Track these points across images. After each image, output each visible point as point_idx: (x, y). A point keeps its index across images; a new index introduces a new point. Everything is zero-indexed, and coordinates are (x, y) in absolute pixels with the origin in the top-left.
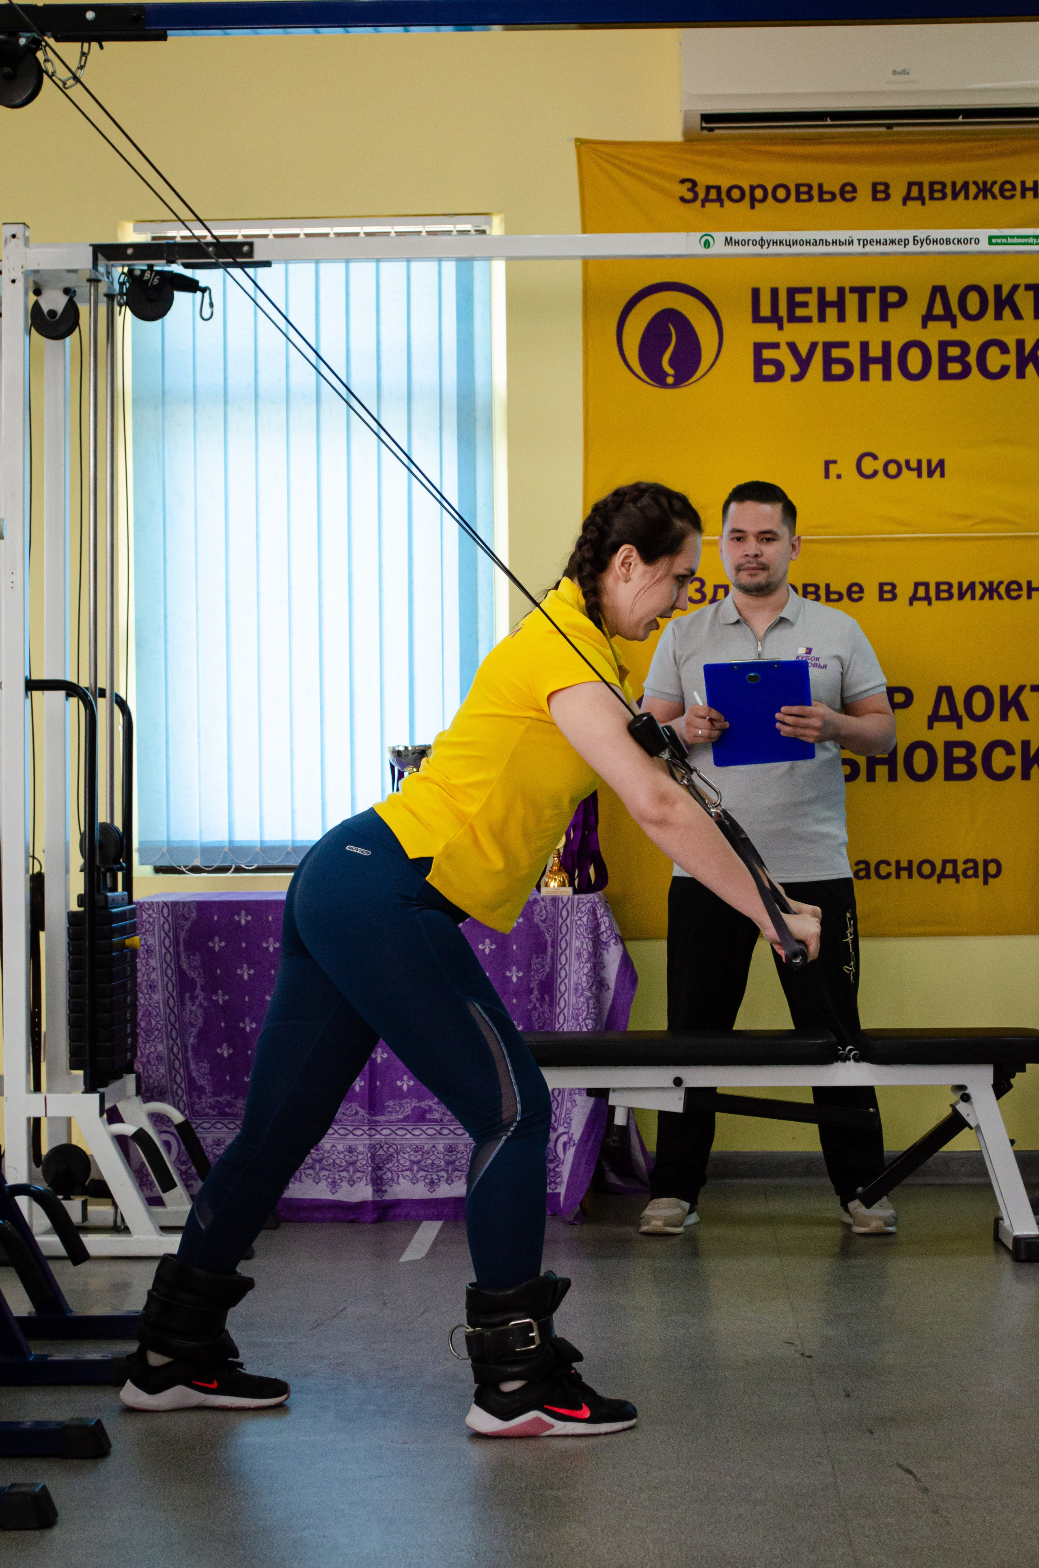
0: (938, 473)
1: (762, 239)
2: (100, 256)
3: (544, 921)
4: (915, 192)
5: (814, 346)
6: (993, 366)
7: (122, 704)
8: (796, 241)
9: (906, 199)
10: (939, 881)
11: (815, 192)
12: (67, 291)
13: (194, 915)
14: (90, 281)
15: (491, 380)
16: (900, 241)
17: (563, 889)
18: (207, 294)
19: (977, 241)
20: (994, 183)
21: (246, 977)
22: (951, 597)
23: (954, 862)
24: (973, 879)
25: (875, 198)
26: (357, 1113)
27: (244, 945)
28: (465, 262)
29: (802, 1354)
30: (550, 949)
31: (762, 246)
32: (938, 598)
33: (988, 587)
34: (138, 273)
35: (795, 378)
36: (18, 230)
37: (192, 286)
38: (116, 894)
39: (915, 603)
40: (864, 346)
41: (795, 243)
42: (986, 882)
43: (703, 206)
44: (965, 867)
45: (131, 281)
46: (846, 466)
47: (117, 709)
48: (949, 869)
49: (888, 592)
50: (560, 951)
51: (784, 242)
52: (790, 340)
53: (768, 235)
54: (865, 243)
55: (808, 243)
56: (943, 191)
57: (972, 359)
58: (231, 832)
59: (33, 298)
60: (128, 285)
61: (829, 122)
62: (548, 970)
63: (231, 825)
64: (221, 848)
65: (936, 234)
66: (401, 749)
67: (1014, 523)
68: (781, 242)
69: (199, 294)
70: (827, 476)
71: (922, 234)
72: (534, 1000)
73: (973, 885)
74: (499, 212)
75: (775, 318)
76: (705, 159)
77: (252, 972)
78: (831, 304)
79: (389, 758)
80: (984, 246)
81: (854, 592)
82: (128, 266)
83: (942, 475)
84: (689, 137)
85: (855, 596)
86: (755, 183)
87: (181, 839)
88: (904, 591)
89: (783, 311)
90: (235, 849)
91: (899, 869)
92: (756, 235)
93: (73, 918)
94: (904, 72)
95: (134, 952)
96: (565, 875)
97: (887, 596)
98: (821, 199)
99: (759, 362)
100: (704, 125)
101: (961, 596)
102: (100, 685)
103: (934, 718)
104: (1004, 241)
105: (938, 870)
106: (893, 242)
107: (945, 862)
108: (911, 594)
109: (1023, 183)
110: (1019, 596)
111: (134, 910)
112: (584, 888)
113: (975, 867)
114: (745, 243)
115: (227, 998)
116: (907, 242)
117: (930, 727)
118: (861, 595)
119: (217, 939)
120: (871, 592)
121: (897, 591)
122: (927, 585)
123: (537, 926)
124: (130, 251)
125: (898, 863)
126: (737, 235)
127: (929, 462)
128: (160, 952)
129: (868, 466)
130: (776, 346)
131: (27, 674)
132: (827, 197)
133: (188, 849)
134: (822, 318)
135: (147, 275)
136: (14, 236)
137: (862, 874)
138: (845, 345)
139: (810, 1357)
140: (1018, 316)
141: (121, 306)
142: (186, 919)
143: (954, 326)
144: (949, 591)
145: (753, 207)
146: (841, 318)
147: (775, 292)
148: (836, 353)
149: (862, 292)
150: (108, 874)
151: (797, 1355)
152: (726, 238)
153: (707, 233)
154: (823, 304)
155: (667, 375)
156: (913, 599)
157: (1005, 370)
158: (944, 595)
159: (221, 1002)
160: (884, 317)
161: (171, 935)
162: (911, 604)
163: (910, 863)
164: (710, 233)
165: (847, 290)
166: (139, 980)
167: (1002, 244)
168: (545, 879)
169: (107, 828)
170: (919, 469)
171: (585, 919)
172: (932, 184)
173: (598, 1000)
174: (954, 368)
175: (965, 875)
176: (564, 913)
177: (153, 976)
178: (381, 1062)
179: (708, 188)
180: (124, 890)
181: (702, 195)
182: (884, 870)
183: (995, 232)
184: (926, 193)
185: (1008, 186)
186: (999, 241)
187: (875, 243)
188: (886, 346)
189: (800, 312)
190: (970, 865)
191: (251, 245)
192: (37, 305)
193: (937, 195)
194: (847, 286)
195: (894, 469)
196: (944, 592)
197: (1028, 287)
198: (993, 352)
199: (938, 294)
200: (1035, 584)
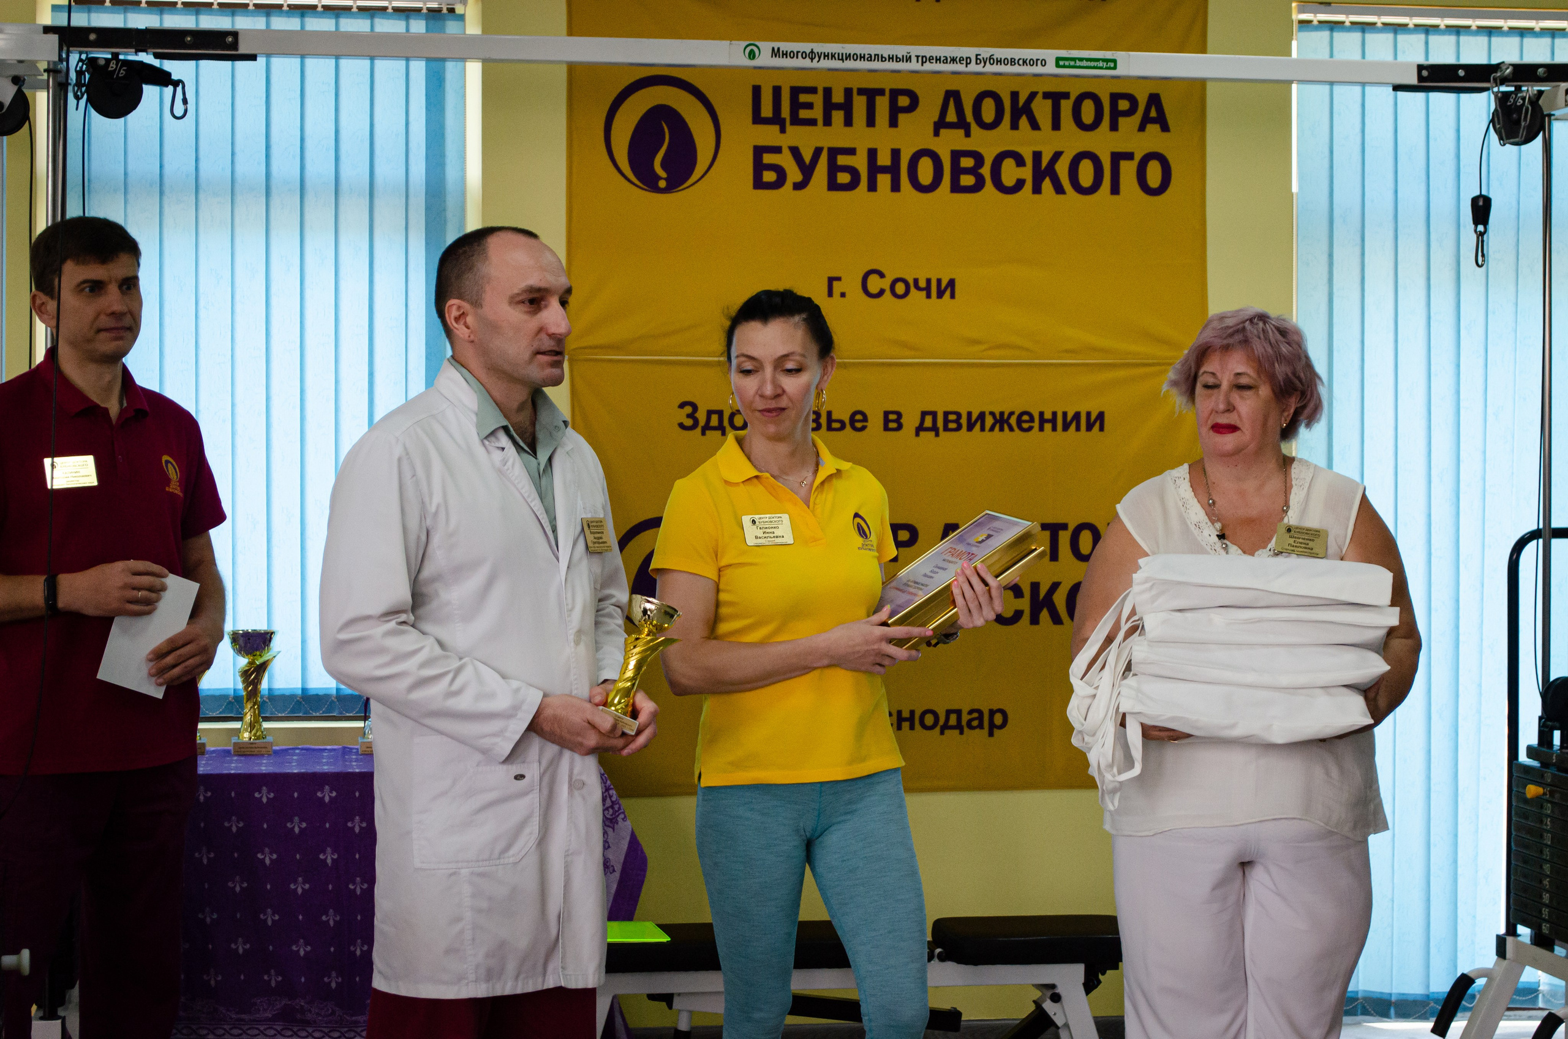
0: (948, 293)
1: (812, 52)
2: (64, 41)
5: (818, 152)
6: (1008, 180)
8: (850, 54)
10: (942, 733)
12: (17, 80)
14: (48, 71)
16: (961, 59)
18: (179, 89)
22: (959, 428)
23: (958, 712)
24: (977, 730)
26: (333, 1013)
27: (202, 824)
31: (812, 59)
32: (946, 429)
33: (998, 417)
34: (102, 62)
35: (798, 186)
37: (163, 79)
39: (922, 434)
40: (872, 154)
41: (849, 57)
42: (991, 734)
44: (970, 717)
45: (91, 70)
46: (851, 284)
48: (953, 720)
49: (892, 421)
51: (836, 56)
52: (793, 144)
53: (819, 48)
54: (924, 60)
55: (862, 57)
57: (986, 171)
60: (87, 76)
65: (1000, 53)
67: (1027, 350)
68: (833, 56)
69: (171, 88)
70: (830, 294)
71: (985, 52)
73: (979, 736)
75: (776, 119)
78: (838, 107)
80: (1051, 68)
81: (858, 421)
82: (87, 53)
83: (953, 296)
85: (859, 425)
88: (911, 421)
89: (786, 112)
91: (900, 719)
92: (806, 47)
97: (892, 425)
99: (759, 167)
101: (970, 427)
104: (1072, 63)
105: (942, 722)
106: (953, 60)
107: (949, 713)
108: (917, 425)
110: (1030, 429)
113: (980, 718)
114: (793, 55)
116: (968, 61)
118: (865, 424)
120: (875, 421)
121: (902, 421)
122: (934, 414)
124: (92, 37)
125: (899, 713)
126: (785, 46)
127: (939, 281)
129: (875, 284)
130: (777, 150)
134: (828, 122)
135: (113, 65)
138: (851, 151)
140: (1035, 126)
141: (78, 98)
143: (968, 134)
144: (958, 421)
146: (848, 122)
147: (777, 91)
148: (842, 160)
149: (872, 94)
152: (773, 49)
153: (752, 42)
154: (829, 107)
155: (661, 178)
156: (920, 429)
157: (1020, 184)
158: (952, 426)
160: (893, 123)
162: (917, 435)
163: (912, 712)
164: (757, 43)
165: (855, 92)
167: (1070, 67)
170: (928, 289)
174: (967, 180)
175: (970, 727)
178: (360, 956)
183: (1063, 53)
186: (1067, 63)
187: (934, 61)
188: (896, 154)
189: (804, 114)
190: (975, 715)
191: (236, 36)
194: (855, 86)
195: (901, 289)
196: (953, 422)
197: (1047, 95)
198: (1008, 164)
199: (952, 99)
200: (1048, 416)
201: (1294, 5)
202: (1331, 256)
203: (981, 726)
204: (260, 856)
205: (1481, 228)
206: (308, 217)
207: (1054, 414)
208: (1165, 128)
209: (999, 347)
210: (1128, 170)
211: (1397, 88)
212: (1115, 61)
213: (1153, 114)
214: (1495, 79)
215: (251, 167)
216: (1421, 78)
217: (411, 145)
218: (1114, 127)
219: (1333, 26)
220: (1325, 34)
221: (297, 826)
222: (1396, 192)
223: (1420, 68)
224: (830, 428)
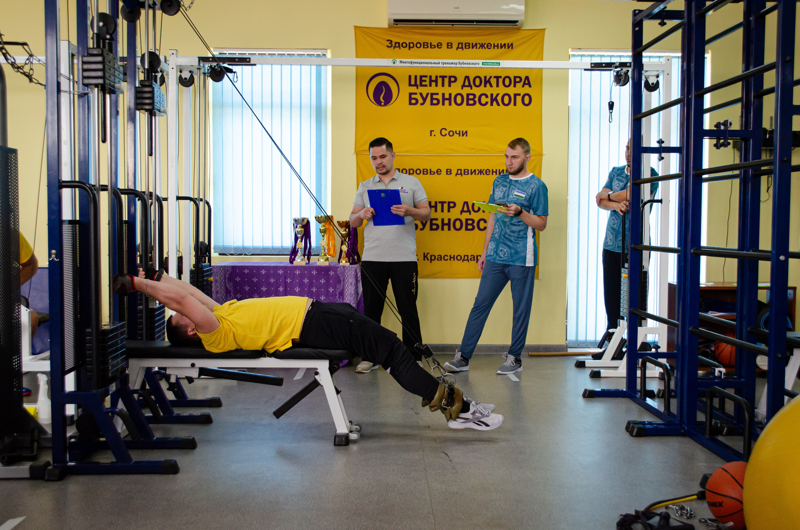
0: (465, 135)
1: (411, 62)
2: (201, 61)
3: (340, 274)
4: (460, 46)
5: (428, 94)
6: (483, 102)
7: (208, 203)
9: (458, 48)
10: (463, 262)
11: (429, 45)
12: (190, 72)
13: (231, 270)
14: (198, 69)
15: (326, 103)
16: (454, 63)
17: (346, 263)
18: (235, 74)
19: (479, 64)
20: (485, 44)
21: (247, 290)
22: (468, 174)
23: (468, 256)
24: (473, 261)
25: (448, 48)
27: (246, 280)
28: (319, 66)
29: (416, 413)
30: (342, 282)
31: (411, 64)
32: (464, 174)
33: (480, 171)
34: (213, 66)
35: (422, 104)
36: (174, 52)
37: (231, 71)
38: (205, 264)
40: (443, 95)
41: (422, 63)
43: (394, 49)
46: (437, 132)
47: (206, 205)
48: (466, 258)
49: (449, 172)
50: (345, 283)
52: (420, 92)
53: (413, 60)
54: (444, 63)
55: (426, 63)
56: (469, 46)
57: (477, 99)
58: (243, 243)
59: (179, 74)
60: (210, 70)
61: (434, 23)
62: (342, 289)
63: (243, 241)
64: (240, 248)
65: (466, 61)
66: (297, 219)
67: (488, 151)
68: (417, 63)
69: (233, 74)
70: (431, 135)
71: (461, 61)
72: (337, 298)
74: (330, 49)
75: (416, 85)
76: (395, 34)
77: (249, 288)
78: (433, 81)
79: (293, 222)
80: (481, 65)
81: (439, 172)
82: (210, 64)
83: (467, 136)
84: (390, 27)
85: (439, 173)
86: (410, 42)
87: (227, 245)
88: (454, 172)
89: (418, 83)
90: (244, 248)
91: (451, 257)
92: (410, 60)
93: (192, 272)
94: (458, 8)
95: (211, 282)
96: (347, 259)
97: (449, 173)
98: (431, 48)
99: (410, 99)
100: (395, 23)
101: (472, 174)
102: (200, 197)
103: (462, 211)
104: (487, 64)
105: (463, 258)
106: (452, 63)
107: (465, 256)
108: (456, 173)
109: (494, 44)
110: (489, 174)
111: (211, 269)
112: (353, 263)
113: (474, 258)
114: (406, 62)
115: (241, 296)
116: (457, 64)
117: (461, 214)
118: (441, 173)
119: (238, 277)
120: (444, 172)
121: (452, 172)
122: (461, 170)
123: (338, 275)
124: (211, 59)
125: (450, 256)
126: (404, 60)
127: (463, 131)
128: (220, 282)
129: (444, 132)
130: (416, 94)
131: (177, 194)
132: (433, 47)
133: (229, 248)
134: (430, 85)
135: (216, 67)
136: (173, 54)
137: (439, 259)
138: (437, 94)
139: (418, 414)
140: (491, 86)
141: (208, 77)
142: (228, 271)
143: (471, 89)
144: (468, 172)
145: (409, 49)
146: (436, 85)
147: (416, 77)
148: (435, 97)
149: (443, 77)
150: (203, 258)
151: (414, 413)
152: (400, 61)
153: (394, 59)
154: (431, 81)
155: (382, 102)
156: (457, 174)
157: (487, 103)
159: (239, 297)
160: (450, 86)
161: (223, 276)
162: (456, 176)
163: (454, 256)
165: (438, 77)
166: (213, 290)
167: (486, 65)
168: (341, 260)
169: (203, 243)
170: (459, 134)
171: (353, 273)
172: (466, 44)
173: (357, 298)
174: (471, 102)
175: (471, 260)
176: (347, 271)
177: (218, 289)
179: (396, 43)
180: (208, 262)
181: (394, 45)
182: (446, 258)
183: (484, 61)
184: (464, 46)
185: (489, 45)
186: (485, 64)
187: (447, 64)
188: (450, 95)
189: (423, 83)
190: (472, 257)
191: (250, 58)
192: (180, 77)
193: (467, 47)
194: (438, 75)
195: (452, 133)
196: (466, 172)
197: (495, 77)
198: (483, 98)
199: (467, 79)
200: (494, 170)
201: (570, 50)
202: (580, 124)
203: (474, 260)
204: (262, 288)
205: (611, 111)
206: (283, 113)
207: (496, 170)
208: (530, 86)
209: (481, 150)
210: (519, 99)
211: (585, 70)
212: (499, 63)
213: (527, 82)
214: (613, 67)
215: (267, 100)
216: (592, 67)
217: (312, 93)
218: (515, 86)
219: (582, 56)
220: (580, 58)
221: (272, 280)
222: (600, 104)
223: (591, 64)
224: (430, 174)
